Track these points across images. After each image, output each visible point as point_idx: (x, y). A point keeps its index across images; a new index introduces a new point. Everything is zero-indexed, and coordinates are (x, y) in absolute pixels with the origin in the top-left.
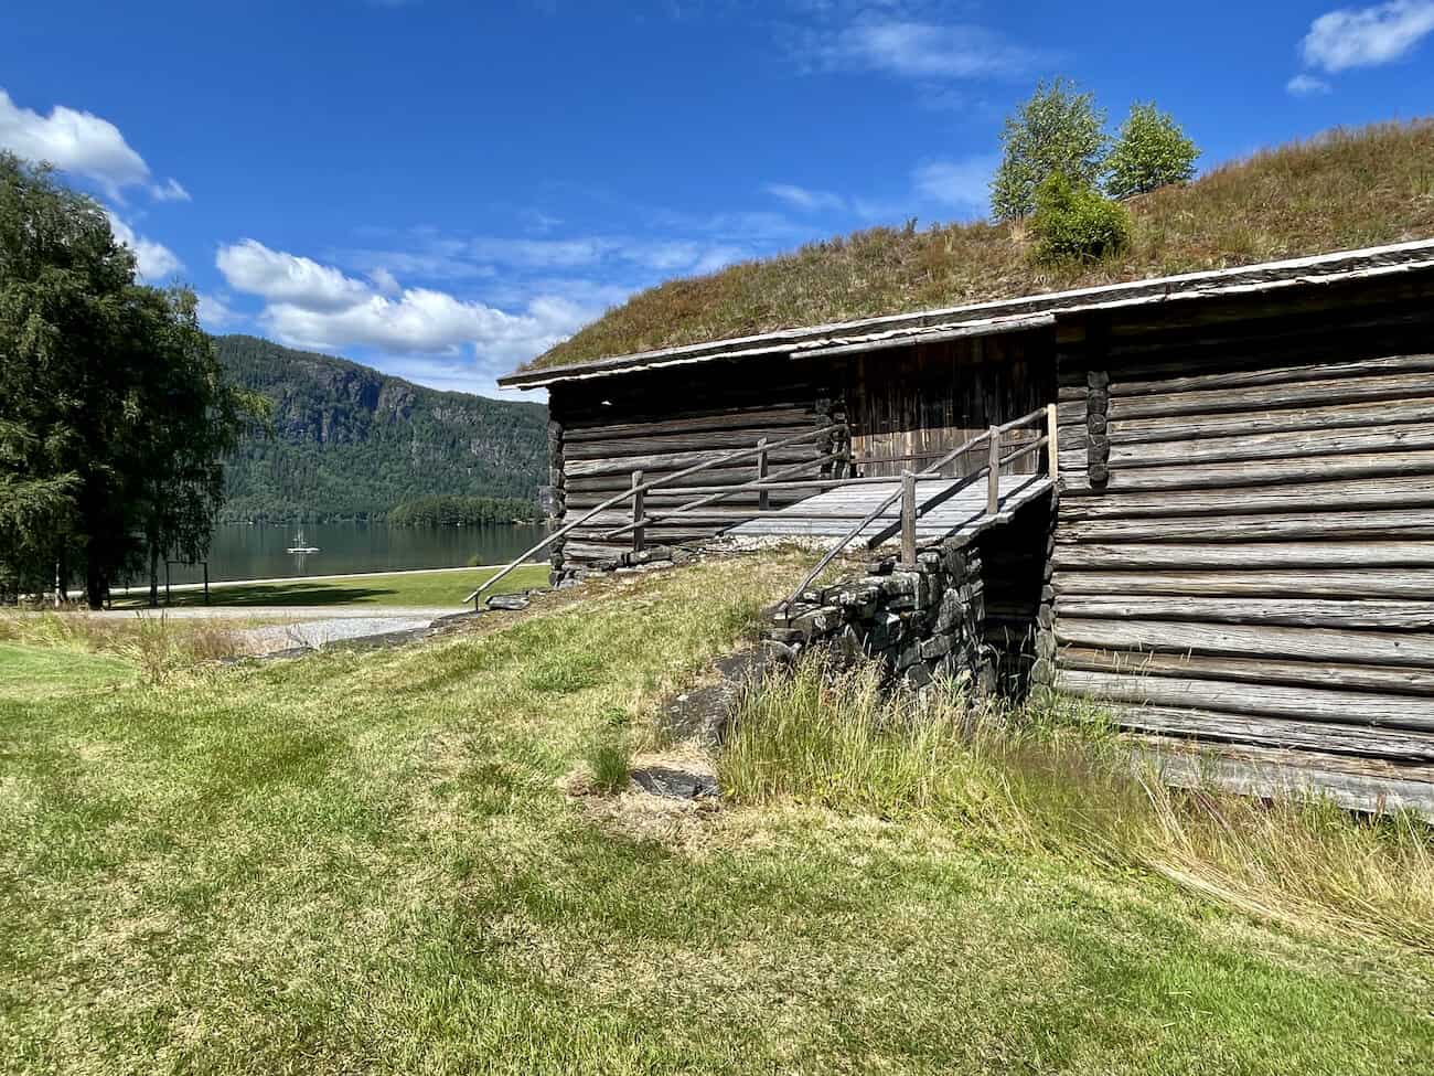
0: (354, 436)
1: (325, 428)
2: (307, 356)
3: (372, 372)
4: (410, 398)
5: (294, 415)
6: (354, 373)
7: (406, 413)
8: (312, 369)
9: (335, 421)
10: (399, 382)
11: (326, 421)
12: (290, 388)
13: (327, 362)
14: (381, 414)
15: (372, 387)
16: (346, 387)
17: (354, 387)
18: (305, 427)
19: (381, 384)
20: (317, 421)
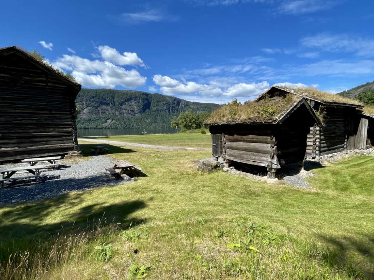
0: (176, 111)
1: (170, 110)
2: (167, 96)
3: (179, 99)
4: (186, 103)
5: (165, 108)
6: (175, 99)
7: (185, 107)
8: (168, 99)
9: (172, 109)
10: (184, 100)
11: (171, 109)
12: (164, 103)
13: (171, 97)
14: (181, 107)
15: (179, 101)
16: (174, 102)
17: (175, 102)
18: (167, 110)
19: (181, 101)
20: (169, 109)
